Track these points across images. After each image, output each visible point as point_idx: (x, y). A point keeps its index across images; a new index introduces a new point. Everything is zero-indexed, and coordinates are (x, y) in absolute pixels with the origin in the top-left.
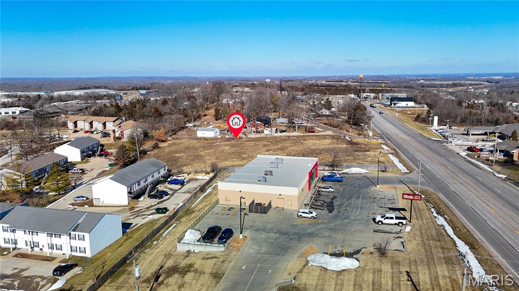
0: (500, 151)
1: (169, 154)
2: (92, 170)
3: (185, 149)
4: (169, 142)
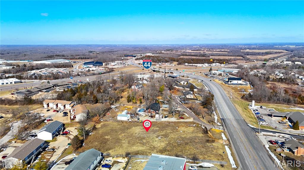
0: (287, 148)
1: (102, 136)
2: (58, 148)
3: (111, 131)
4: (102, 124)
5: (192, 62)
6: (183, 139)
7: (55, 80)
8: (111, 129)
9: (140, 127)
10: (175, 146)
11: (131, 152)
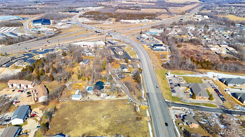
1: (62, 118)
2: (30, 131)
3: (68, 112)
4: (60, 104)
5: (127, 17)
6: (121, 118)
7: (10, 46)
8: (68, 110)
9: (90, 107)
10: (115, 126)
11: (85, 133)
